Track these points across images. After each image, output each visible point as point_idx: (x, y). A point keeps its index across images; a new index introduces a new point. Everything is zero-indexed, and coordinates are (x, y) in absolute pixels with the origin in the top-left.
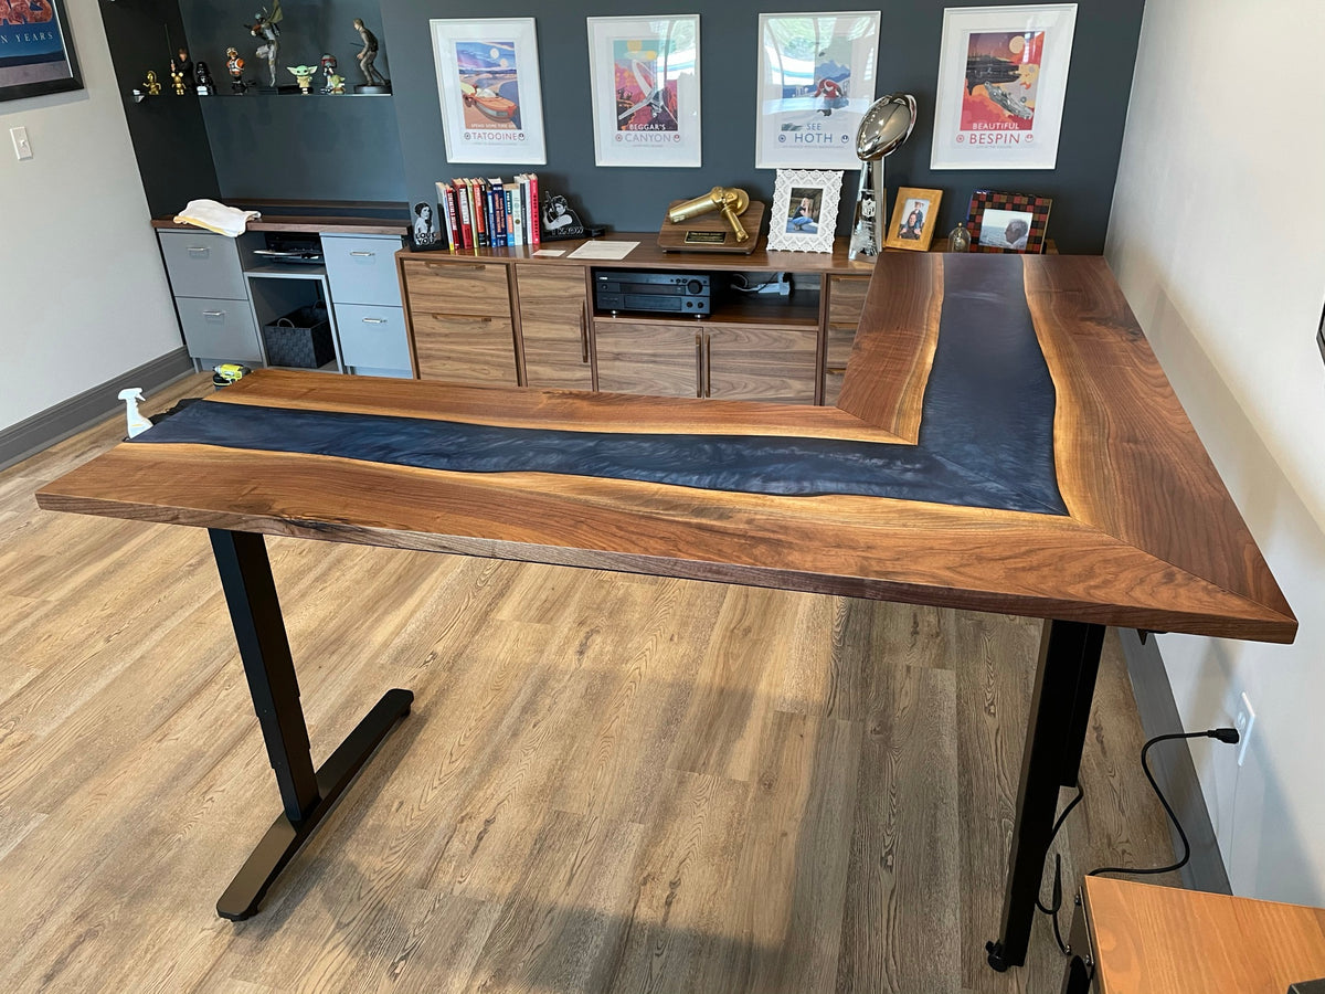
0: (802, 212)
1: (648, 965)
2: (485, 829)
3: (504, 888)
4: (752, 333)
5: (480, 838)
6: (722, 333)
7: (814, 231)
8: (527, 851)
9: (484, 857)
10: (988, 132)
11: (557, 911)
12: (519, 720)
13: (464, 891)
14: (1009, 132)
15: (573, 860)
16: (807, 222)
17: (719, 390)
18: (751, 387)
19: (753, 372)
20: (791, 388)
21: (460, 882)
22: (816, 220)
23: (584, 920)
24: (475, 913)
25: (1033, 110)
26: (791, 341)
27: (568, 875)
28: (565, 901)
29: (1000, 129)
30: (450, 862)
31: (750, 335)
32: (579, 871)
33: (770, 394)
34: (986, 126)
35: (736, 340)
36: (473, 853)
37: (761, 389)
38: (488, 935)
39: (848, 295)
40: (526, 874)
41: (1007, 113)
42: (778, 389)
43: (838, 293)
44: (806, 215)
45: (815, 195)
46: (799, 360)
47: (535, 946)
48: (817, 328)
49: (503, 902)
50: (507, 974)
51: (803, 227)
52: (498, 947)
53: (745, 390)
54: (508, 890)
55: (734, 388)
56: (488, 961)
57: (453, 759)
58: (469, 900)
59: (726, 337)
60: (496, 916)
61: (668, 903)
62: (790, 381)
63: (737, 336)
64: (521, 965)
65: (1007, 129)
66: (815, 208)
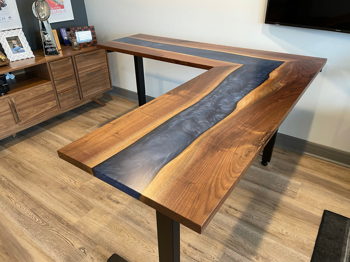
0: (15, 45)
1: (255, 219)
2: (192, 247)
3: (220, 246)
4: (28, 92)
5: (196, 249)
6: (18, 96)
7: (24, 51)
8: (207, 237)
9: (205, 249)
10: (53, 10)
11: (233, 235)
12: (144, 227)
13: (218, 258)
14: (59, 10)
15: (214, 227)
16: (19, 49)
17: (24, 118)
18: (35, 111)
19: (34, 105)
20: (48, 106)
21: (214, 258)
22: (22, 47)
23: (238, 229)
24: (228, 256)
25: (63, 2)
26: (44, 89)
27: (219, 229)
28: (229, 232)
29: (56, 9)
30: (204, 260)
31: (28, 93)
32: (219, 226)
33: (43, 110)
34: (52, 8)
35: (24, 96)
36: (202, 252)
37: (39, 111)
38: (238, 254)
39: (57, 67)
40: (216, 239)
41: (57, 4)
42: (44, 108)
43: (54, 68)
44: (17, 46)
45: (16, 38)
46: (49, 95)
47: (244, 243)
48: (51, 82)
49: (226, 248)
50: (253, 252)
51: (19, 51)
52: (243, 252)
53: (34, 113)
54: (221, 245)
55: (29, 114)
56: (248, 256)
57: (153, 251)
58: (222, 257)
59: (20, 97)
60: (230, 250)
61: (236, 210)
62: (48, 103)
63: (24, 95)
64: (250, 248)
65: (58, 9)
66: (19, 43)
